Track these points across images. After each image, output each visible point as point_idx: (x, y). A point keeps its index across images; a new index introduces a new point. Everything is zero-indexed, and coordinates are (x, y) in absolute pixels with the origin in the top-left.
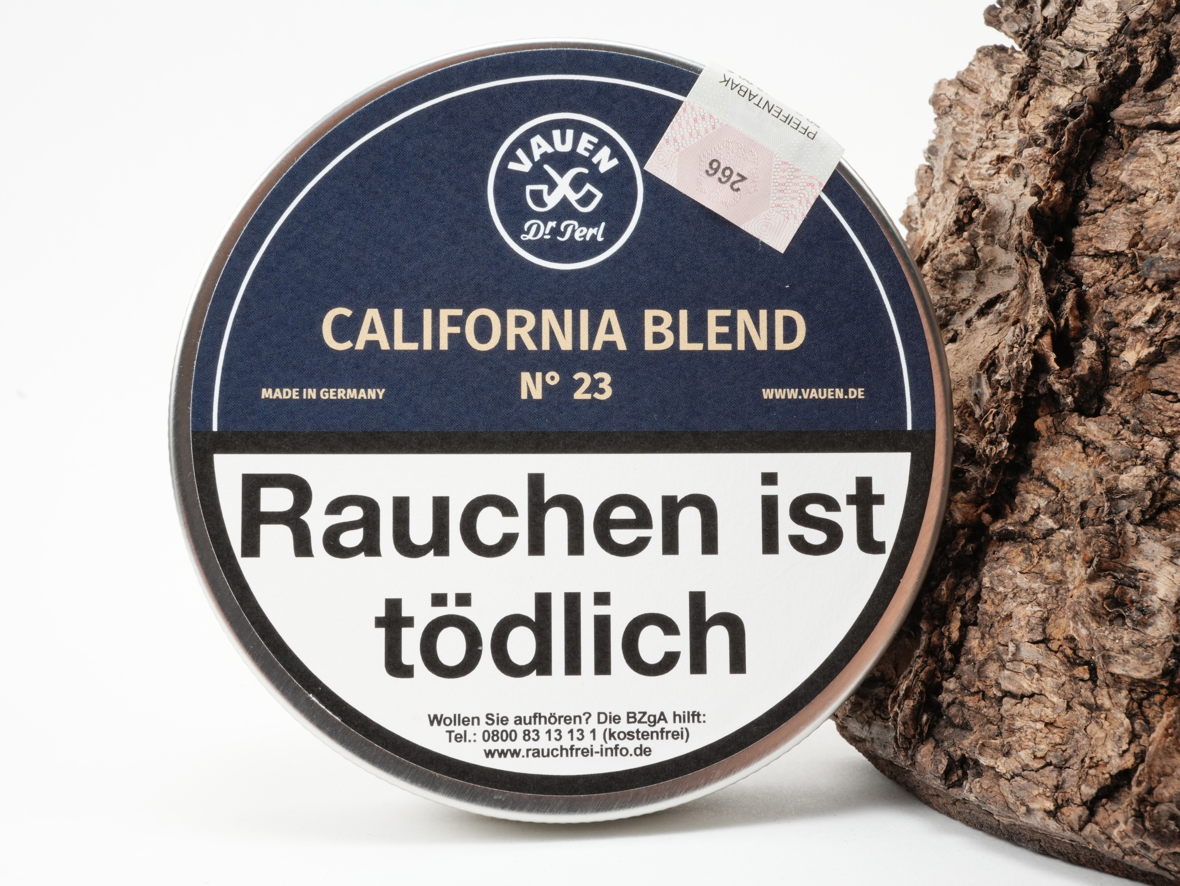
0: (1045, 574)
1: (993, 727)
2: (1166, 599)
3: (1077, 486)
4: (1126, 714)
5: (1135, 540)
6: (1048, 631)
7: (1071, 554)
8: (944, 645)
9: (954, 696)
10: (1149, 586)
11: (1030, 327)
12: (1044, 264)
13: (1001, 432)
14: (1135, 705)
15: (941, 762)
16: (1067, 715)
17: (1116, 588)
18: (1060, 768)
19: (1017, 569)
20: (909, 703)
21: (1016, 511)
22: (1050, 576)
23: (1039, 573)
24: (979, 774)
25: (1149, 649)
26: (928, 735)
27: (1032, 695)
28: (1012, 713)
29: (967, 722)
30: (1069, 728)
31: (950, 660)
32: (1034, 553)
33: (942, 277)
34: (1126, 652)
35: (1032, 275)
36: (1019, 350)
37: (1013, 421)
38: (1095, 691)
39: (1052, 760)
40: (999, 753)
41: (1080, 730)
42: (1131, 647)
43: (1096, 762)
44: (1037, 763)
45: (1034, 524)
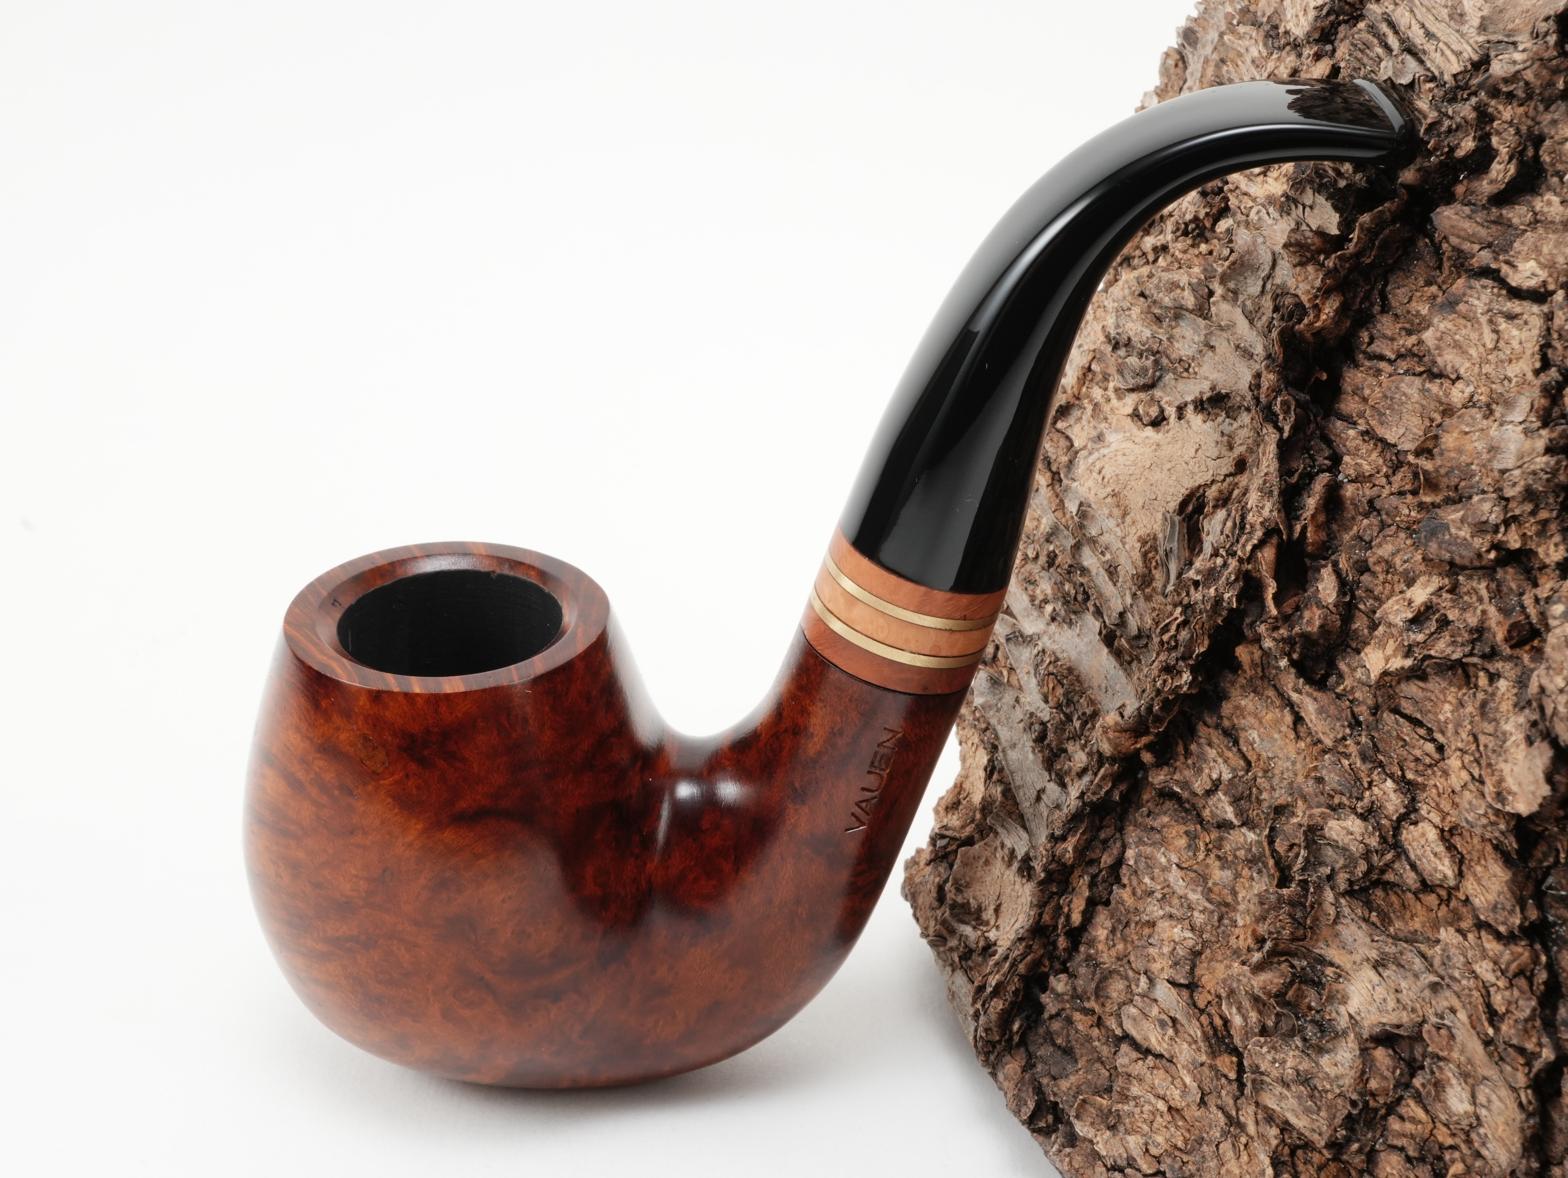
0: (1210, 884)
1: (1104, 1071)
2: (1358, 1018)
3: (1276, 771)
4: (1271, 1158)
5: (1332, 918)
6: (1198, 972)
7: (1250, 868)
8: (1060, 926)
9: (1060, 1006)
10: (1337, 991)
11: (1248, 526)
12: (1286, 435)
13: (1184, 656)
14: (1286, 1151)
15: (1026, 1104)
16: (1198, 1114)
17: (1292, 983)
19: (1174, 859)
20: (998, 1005)
21: (1190, 762)
22: (1216, 889)
23: (1202, 878)
24: (1072, 1139)
25: (1317, 1095)
26: (1018, 1045)
27: (1160, 1056)
28: (1129, 1070)
29: (1072, 1048)
30: (1197, 1132)
31: (1064, 950)
32: (1201, 844)
33: (1157, 311)
34: (1286, 1085)
35: (1266, 444)
36: (1225, 561)
37: (1203, 647)
38: (1239, 1102)
39: (1167, 1171)
40: (1102, 1123)
41: (1210, 1143)
42: (1293, 1082)
44: (1146, 1163)
45: (1208, 800)
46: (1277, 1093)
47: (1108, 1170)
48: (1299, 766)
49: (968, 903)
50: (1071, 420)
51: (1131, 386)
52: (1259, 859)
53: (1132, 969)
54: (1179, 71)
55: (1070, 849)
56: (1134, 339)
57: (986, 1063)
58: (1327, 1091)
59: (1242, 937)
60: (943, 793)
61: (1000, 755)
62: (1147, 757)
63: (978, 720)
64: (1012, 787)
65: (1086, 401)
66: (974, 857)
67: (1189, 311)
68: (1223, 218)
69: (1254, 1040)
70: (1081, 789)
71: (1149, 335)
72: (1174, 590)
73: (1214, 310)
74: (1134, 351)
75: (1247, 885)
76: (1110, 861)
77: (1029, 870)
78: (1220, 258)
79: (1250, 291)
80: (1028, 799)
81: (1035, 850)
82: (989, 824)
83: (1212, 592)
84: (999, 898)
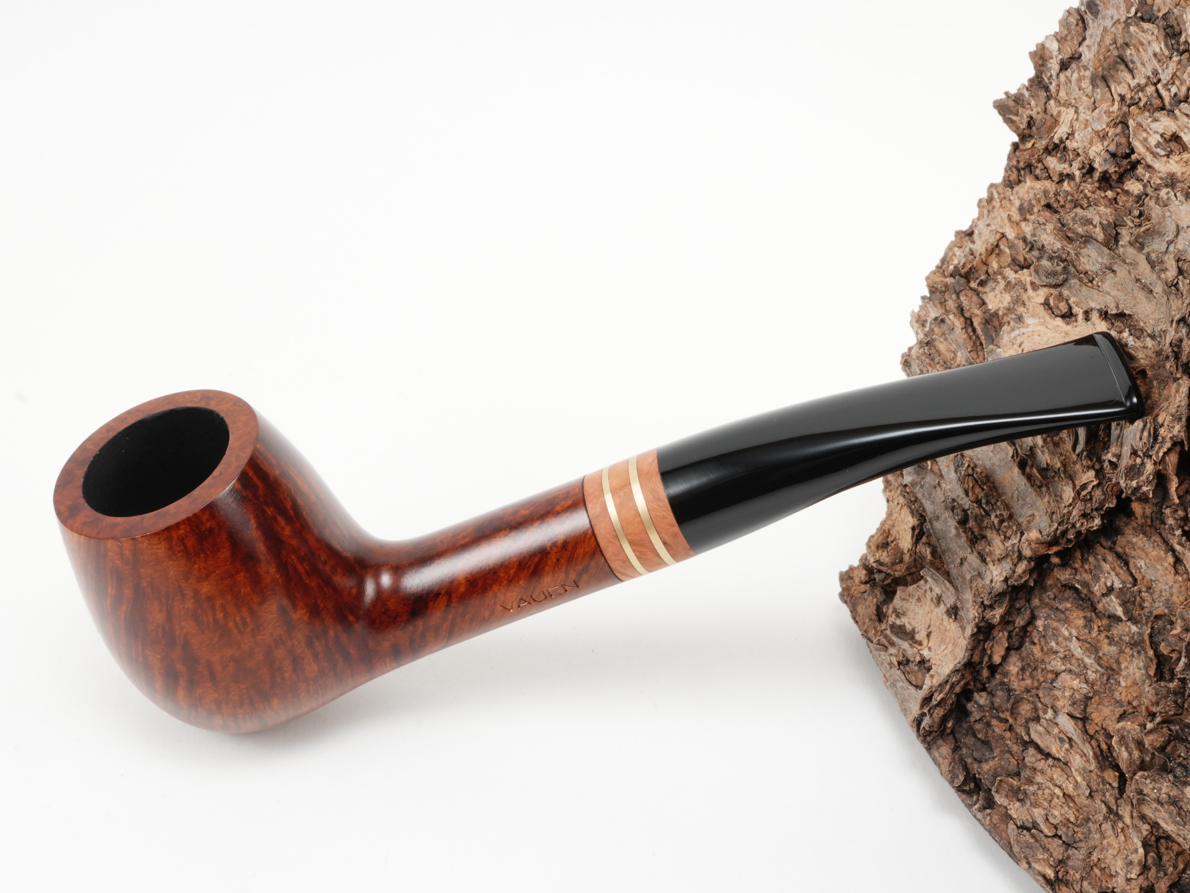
0: (1101, 654)
1: (1013, 760)
3: (1156, 590)
4: (1142, 842)
6: (1089, 710)
7: (1131, 649)
8: (984, 663)
9: (982, 714)
13: (1097, 510)
14: (1153, 838)
15: (958, 777)
16: (1086, 802)
18: (1067, 845)
19: (1074, 633)
20: (939, 713)
21: (1087, 567)
22: (1105, 658)
23: (1093, 648)
24: (990, 804)
25: (1183, 813)
26: (948, 734)
27: (1059, 760)
28: (1036, 765)
29: (989, 741)
30: (1085, 814)
31: (986, 678)
32: (1096, 627)
33: (1070, 235)
34: (1162, 804)
35: (1179, 385)
36: (1143, 461)
37: (1112, 504)
38: (1119, 801)
39: (1063, 836)
40: (1014, 796)
41: (1095, 822)
42: (1166, 802)
43: (1103, 866)
44: (1047, 828)
45: (1103, 599)
46: (1153, 807)
47: (1018, 828)
48: (1175, 590)
49: (904, 626)
50: (987, 289)
51: (1045, 284)
52: (1139, 644)
53: (1040, 701)
54: (1078, 29)
55: (998, 616)
56: (1047, 247)
57: (924, 741)
59: (1124, 694)
60: (873, 532)
61: (928, 525)
62: (1055, 560)
63: (908, 493)
64: (939, 550)
65: (999, 277)
66: (909, 595)
67: (1098, 241)
68: (1129, 177)
69: (1140, 773)
70: (1004, 574)
71: (1060, 247)
72: (1085, 454)
73: (1121, 250)
74: (1046, 255)
75: (1128, 659)
76: (1022, 623)
77: (956, 614)
78: (1130, 214)
79: (1155, 246)
80: (952, 562)
81: (961, 602)
82: (922, 574)
83: (1134, 484)
84: (929, 627)
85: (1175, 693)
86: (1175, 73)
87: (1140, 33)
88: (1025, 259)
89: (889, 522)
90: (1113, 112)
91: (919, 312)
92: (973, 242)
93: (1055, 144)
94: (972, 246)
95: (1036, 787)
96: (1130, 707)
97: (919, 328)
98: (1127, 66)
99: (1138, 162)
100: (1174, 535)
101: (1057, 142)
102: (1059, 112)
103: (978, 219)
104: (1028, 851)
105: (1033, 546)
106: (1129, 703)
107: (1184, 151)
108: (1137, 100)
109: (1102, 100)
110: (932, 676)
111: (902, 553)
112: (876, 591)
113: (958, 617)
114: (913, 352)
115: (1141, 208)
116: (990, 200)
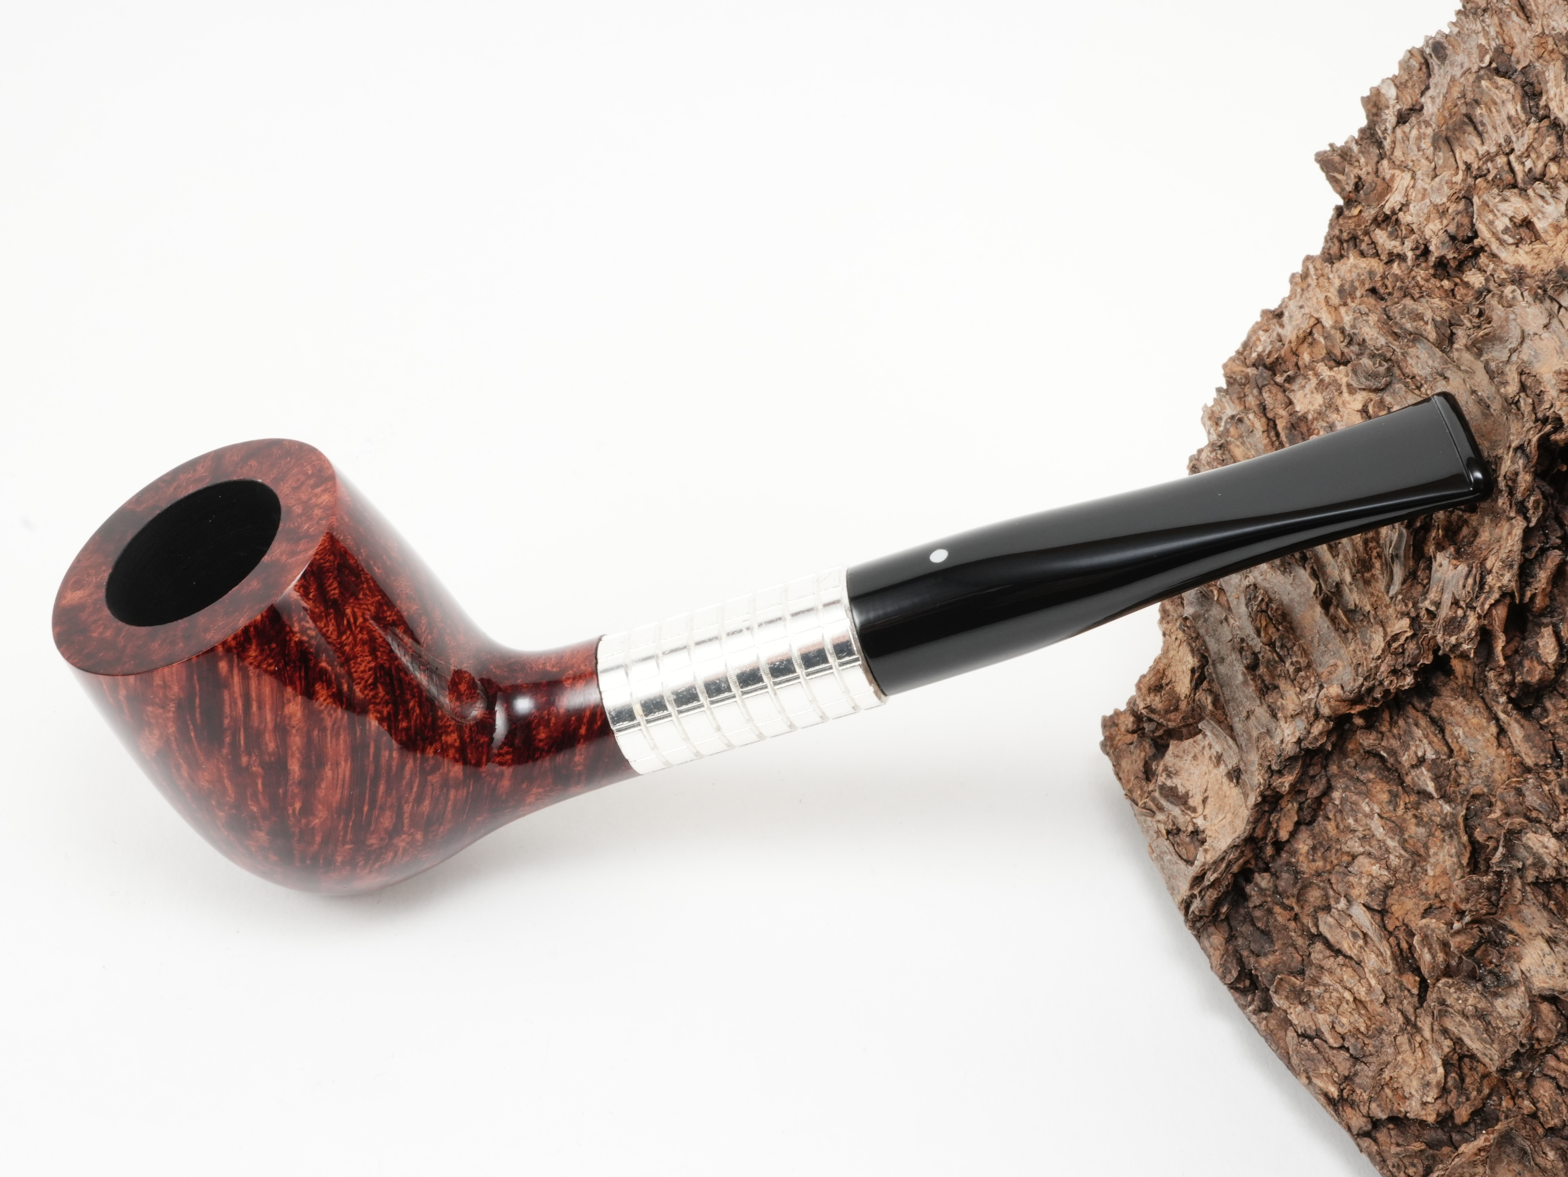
0: (1406, 836)
1: (1296, 955)
2: (1528, 975)
3: (1475, 764)
4: (1443, 1060)
5: (1518, 900)
6: (1389, 901)
7: (1442, 832)
8: (1269, 839)
9: (1263, 899)
10: (1514, 953)
11: (1487, 587)
12: (1532, 524)
13: (1409, 666)
14: (1456, 1057)
15: (1230, 972)
16: (1380, 1010)
17: (1480, 943)
18: (1355, 1059)
19: (1377, 809)
20: (1212, 895)
21: (1395, 731)
22: (1411, 841)
23: (1398, 829)
24: (1267, 1006)
25: (1491, 1029)
26: (1222, 921)
27: (1351, 958)
28: (1323, 963)
29: (1269, 932)
30: (1378, 1023)
31: (1270, 856)
32: (1402, 803)
33: (1396, 330)
34: (1467, 1018)
36: (1465, 613)
37: (1428, 660)
38: (1418, 1011)
39: (1351, 1048)
40: (1296, 998)
41: (1389, 1034)
42: (1472, 1016)
43: (1395, 1086)
44: (1333, 1037)
45: (1412, 771)
46: (1457, 1020)
47: (1299, 1036)
48: (1496, 766)
49: (1176, 787)
50: (1295, 386)
51: (1363, 387)
52: (1452, 827)
53: (1332, 888)
54: (1421, 74)
55: (1287, 785)
56: (1368, 342)
57: (1193, 927)
58: (1499, 1028)
59: (1431, 884)
60: (1145, 670)
61: (1210, 669)
62: (1359, 721)
63: (1188, 627)
64: (1222, 699)
65: (1310, 373)
66: (1184, 752)
67: (1429, 341)
68: (1470, 265)
69: (1443, 980)
70: (1297, 734)
71: (1384, 344)
72: (1400, 597)
73: (1455, 355)
74: (1368, 352)
75: (1439, 844)
76: (1316, 794)
77: (1238, 778)
78: (1468, 313)
79: (1495, 354)
80: (1238, 715)
81: (1245, 764)
82: (1200, 727)
83: (1453, 640)
84: (1206, 790)
85: (1489, 889)
86: (1531, 144)
87: (1493, 89)
88: (1343, 353)
89: (1165, 661)
90: (1456, 183)
91: (1213, 406)
92: (1282, 326)
93: (1385, 215)
94: (1280, 330)
95: (1322, 988)
96: (1437, 900)
97: (1212, 426)
98: (1476, 128)
99: (1482, 249)
100: (1498, 702)
101: (1388, 213)
102: (1393, 176)
103: (1290, 298)
104: (1308, 1064)
105: (1333, 703)
106: (1437, 896)
107: (1536, 240)
108: (1485, 172)
109: (1444, 166)
110: (1206, 851)
111: (1178, 699)
112: (1144, 743)
113: (1240, 781)
114: (1204, 456)
115: (1481, 307)
116: (1305, 276)
